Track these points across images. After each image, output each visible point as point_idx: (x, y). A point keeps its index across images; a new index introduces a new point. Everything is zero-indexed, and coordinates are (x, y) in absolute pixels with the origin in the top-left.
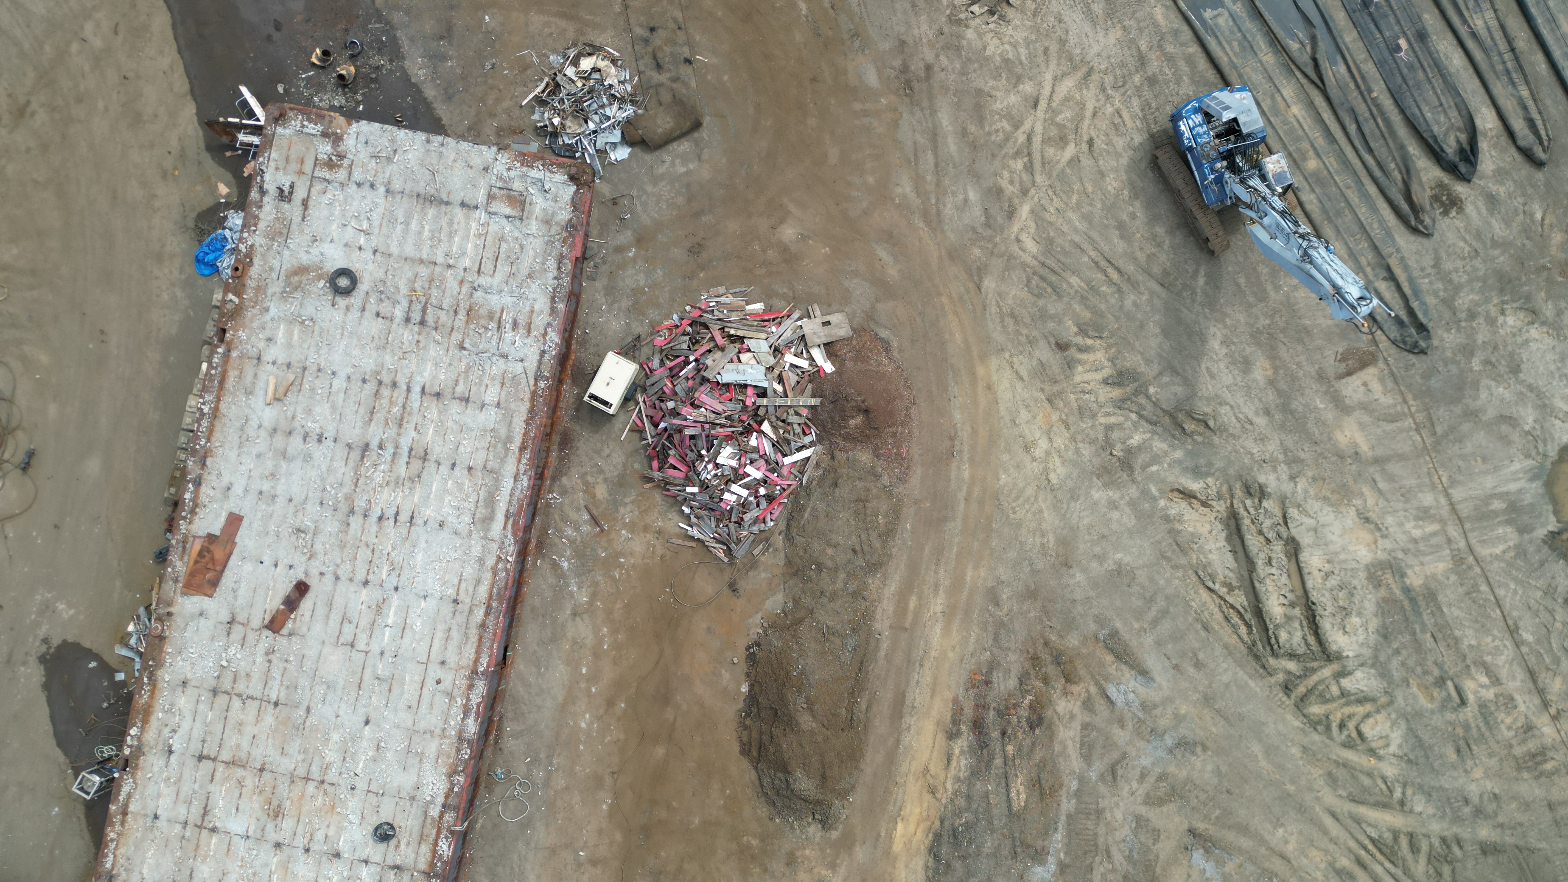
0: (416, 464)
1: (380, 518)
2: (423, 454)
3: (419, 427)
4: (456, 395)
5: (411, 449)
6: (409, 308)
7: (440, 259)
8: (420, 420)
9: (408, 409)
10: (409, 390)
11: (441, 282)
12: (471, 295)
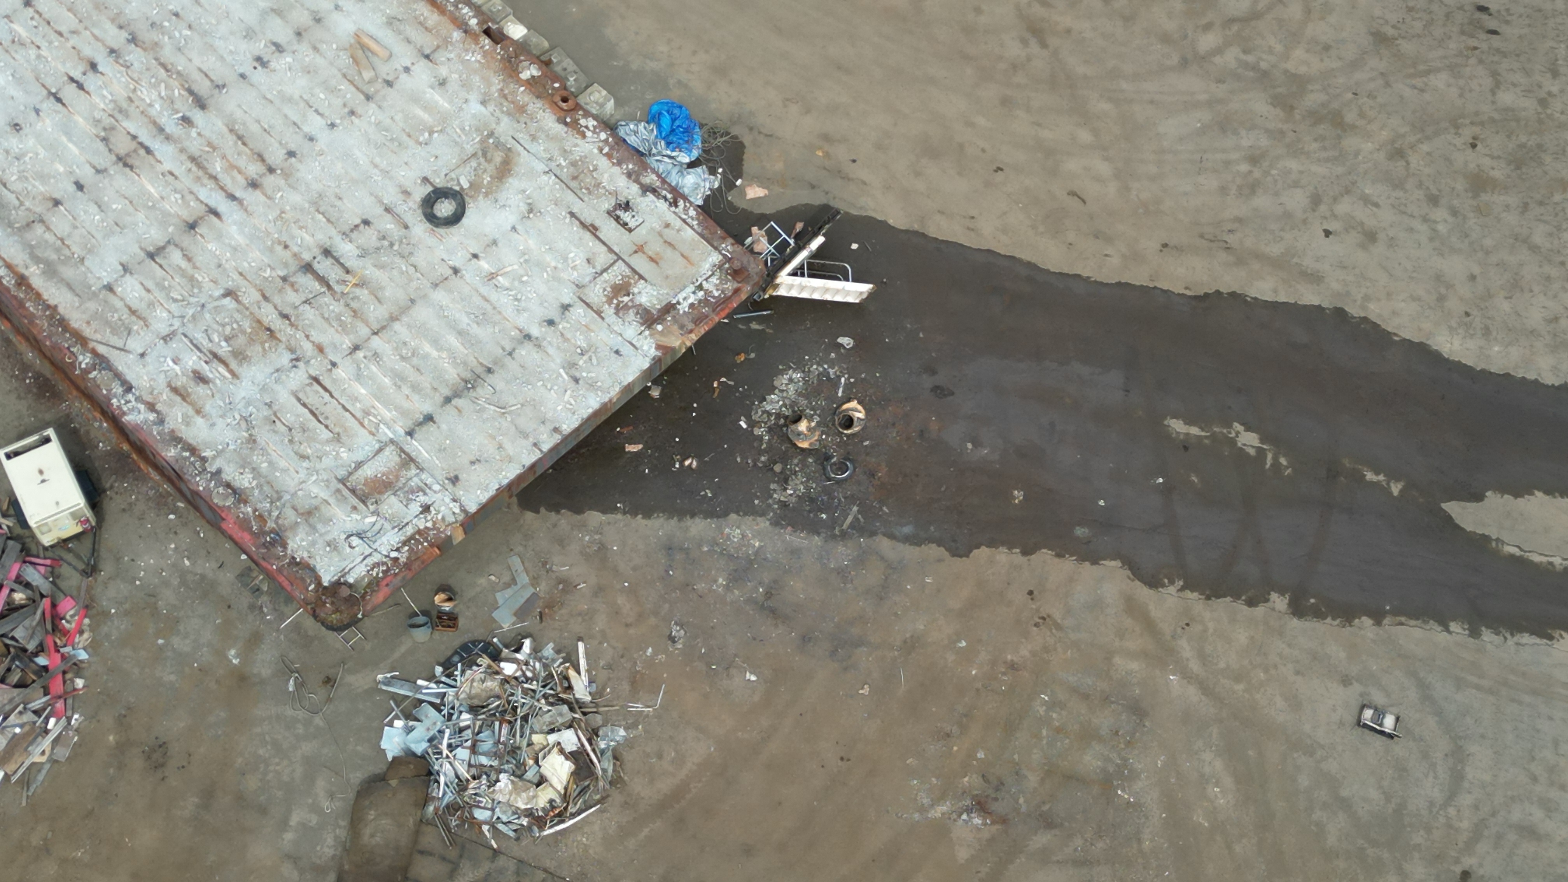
0: (123, 145)
1: (93, 66)
2: (130, 161)
3: (170, 178)
4: (171, 248)
5: (148, 151)
6: (342, 265)
7: (376, 342)
8: (178, 185)
9: (206, 181)
10: (232, 197)
11: (343, 325)
12: (292, 350)
